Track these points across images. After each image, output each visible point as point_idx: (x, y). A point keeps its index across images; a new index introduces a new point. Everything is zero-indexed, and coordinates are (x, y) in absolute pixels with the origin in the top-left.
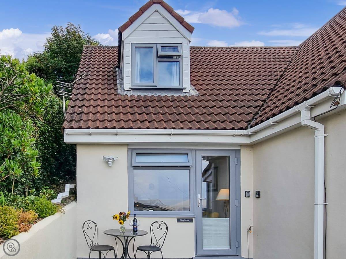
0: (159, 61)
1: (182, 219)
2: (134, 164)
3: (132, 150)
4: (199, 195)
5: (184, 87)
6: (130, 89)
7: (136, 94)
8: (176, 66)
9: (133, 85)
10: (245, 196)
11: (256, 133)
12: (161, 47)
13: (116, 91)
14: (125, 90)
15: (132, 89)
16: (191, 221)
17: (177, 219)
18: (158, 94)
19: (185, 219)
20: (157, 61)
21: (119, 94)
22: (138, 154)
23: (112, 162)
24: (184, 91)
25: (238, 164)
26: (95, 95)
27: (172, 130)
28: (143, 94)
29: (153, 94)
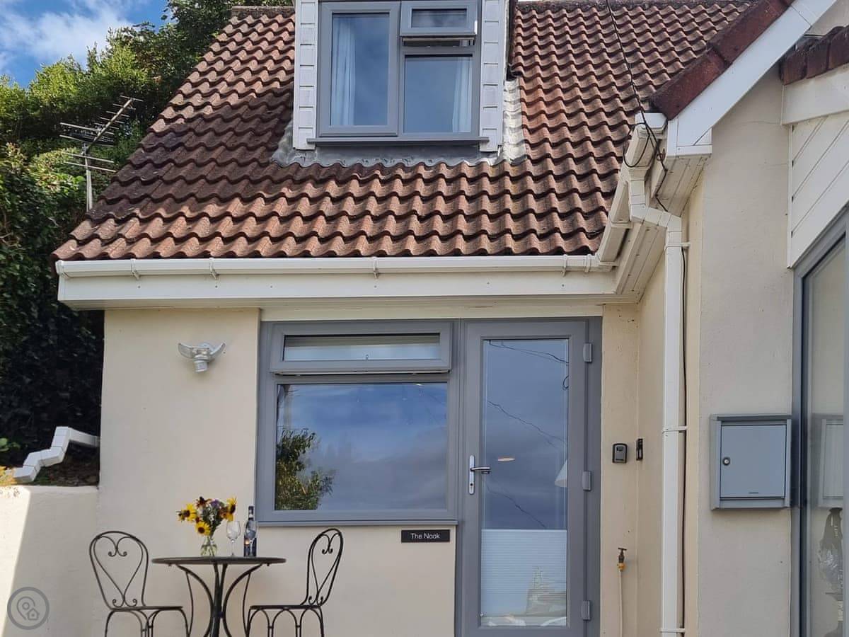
0: (407, 56)
1: (418, 532)
2: (274, 368)
3: (274, 324)
4: (472, 458)
5: (483, 134)
6: (312, 147)
7: (328, 161)
9: (322, 132)
10: (613, 461)
12: (413, 10)
14: (295, 150)
15: (317, 146)
16: (444, 537)
17: (403, 531)
19: (427, 532)
20: (402, 56)
21: (272, 163)
22: (289, 340)
24: (483, 148)
25: (594, 363)
27: (375, 259)
28: (349, 162)
29: (380, 161)
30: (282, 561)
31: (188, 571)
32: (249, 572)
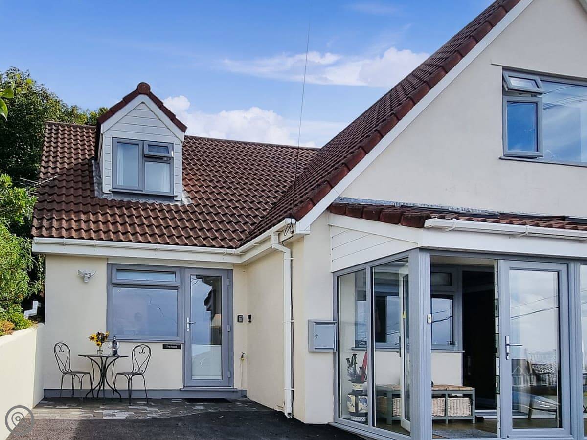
1: (169, 345)
2: (114, 281)
3: (112, 264)
4: (188, 319)
5: (175, 194)
6: (111, 192)
7: (118, 198)
8: (165, 169)
9: (114, 187)
10: (238, 321)
11: (245, 252)
12: (149, 145)
13: (93, 192)
14: (104, 193)
15: (112, 192)
16: (179, 347)
17: (163, 345)
18: (144, 201)
19: (172, 345)
20: (144, 161)
21: (96, 197)
22: (118, 270)
23: (89, 278)
24: (175, 199)
25: (231, 285)
26: (66, 196)
27: (157, 245)
28: (126, 199)
29: (138, 201)
30: (127, 356)
31: (92, 360)
32: (114, 360)
